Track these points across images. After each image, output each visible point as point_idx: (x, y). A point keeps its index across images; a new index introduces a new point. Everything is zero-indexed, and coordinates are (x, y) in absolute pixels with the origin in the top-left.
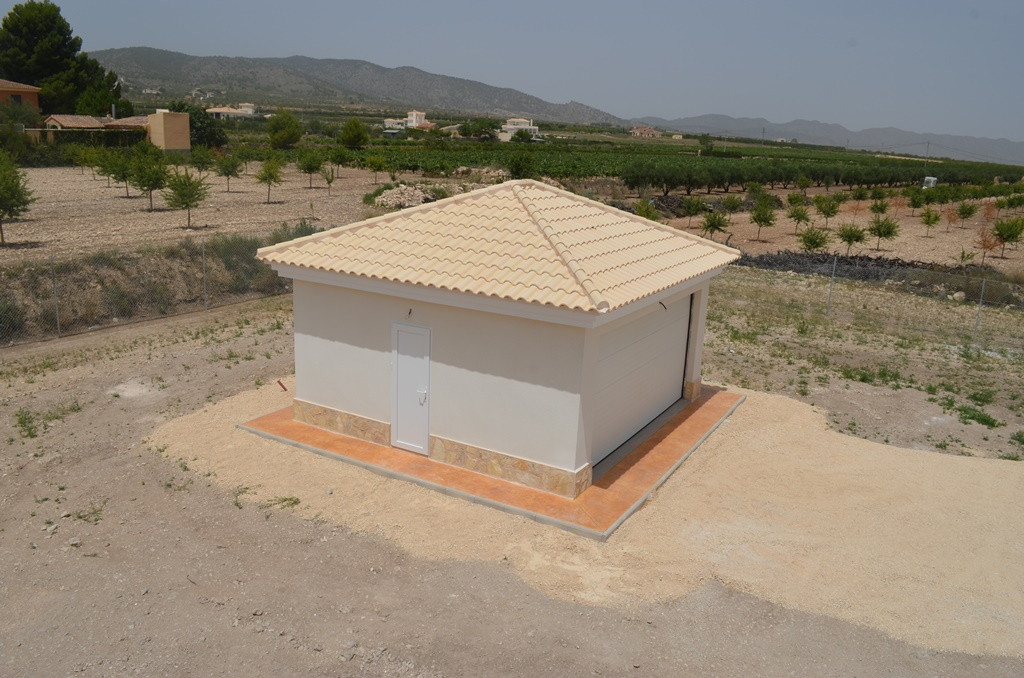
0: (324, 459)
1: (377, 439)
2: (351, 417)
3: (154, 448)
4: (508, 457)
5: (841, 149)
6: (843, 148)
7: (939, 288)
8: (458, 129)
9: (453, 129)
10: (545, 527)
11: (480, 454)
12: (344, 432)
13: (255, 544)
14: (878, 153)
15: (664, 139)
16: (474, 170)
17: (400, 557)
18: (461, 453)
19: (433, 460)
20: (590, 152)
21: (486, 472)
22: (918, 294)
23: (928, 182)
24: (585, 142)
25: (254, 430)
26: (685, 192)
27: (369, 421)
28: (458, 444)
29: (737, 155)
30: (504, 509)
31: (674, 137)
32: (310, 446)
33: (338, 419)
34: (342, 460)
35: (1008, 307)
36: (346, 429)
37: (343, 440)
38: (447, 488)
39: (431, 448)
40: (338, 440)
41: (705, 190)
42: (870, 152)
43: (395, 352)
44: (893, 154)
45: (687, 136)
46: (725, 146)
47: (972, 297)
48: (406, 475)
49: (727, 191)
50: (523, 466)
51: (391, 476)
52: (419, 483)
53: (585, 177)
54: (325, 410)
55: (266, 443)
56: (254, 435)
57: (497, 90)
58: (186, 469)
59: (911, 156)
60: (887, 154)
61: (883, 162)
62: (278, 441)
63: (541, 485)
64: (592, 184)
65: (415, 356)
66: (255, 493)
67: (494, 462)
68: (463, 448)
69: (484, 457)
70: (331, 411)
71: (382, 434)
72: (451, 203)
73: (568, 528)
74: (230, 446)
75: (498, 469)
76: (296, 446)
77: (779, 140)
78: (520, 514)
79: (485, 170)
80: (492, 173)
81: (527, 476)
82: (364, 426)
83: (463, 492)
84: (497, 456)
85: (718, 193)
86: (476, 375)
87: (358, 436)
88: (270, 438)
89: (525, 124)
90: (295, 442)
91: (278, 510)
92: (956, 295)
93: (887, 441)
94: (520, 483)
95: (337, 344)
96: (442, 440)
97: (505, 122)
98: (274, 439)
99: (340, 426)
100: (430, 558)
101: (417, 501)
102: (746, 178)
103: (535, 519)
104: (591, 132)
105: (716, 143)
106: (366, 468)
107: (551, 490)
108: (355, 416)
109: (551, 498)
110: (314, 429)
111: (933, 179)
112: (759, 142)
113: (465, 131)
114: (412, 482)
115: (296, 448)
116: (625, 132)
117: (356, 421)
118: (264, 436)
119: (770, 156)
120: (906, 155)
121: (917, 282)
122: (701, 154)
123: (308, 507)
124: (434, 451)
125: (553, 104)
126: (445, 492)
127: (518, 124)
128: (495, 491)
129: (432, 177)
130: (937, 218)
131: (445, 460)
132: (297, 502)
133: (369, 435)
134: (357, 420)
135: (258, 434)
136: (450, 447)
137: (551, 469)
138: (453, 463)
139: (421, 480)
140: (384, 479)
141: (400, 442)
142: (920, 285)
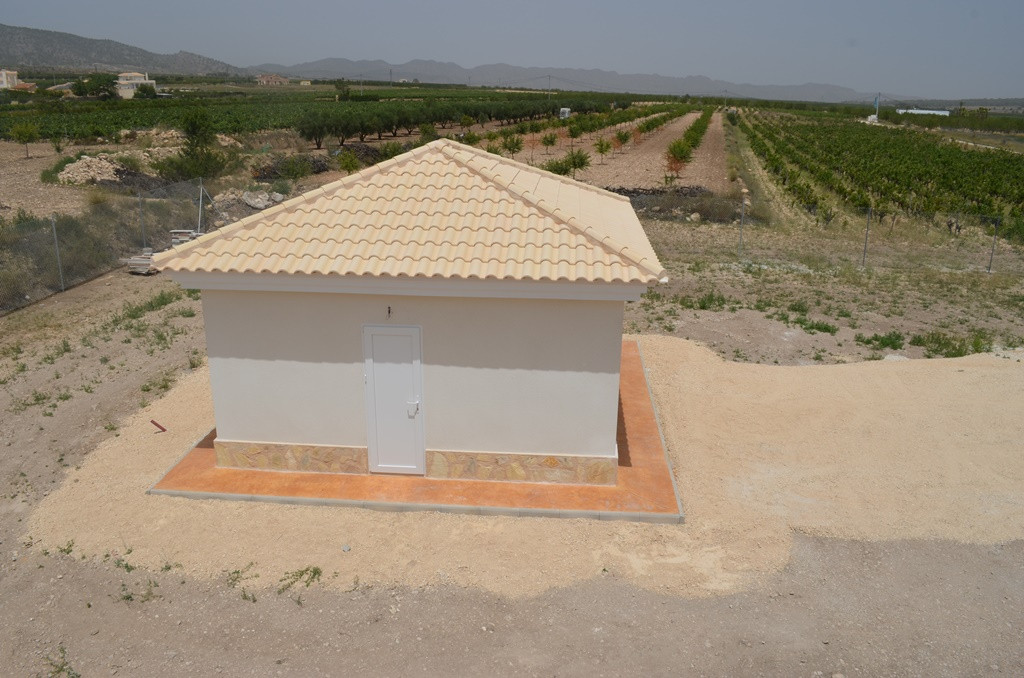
0: (300, 509)
1: (350, 469)
2: (306, 449)
3: (53, 550)
4: (532, 457)
5: (464, 87)
6: (465, 85)
7: (677, 212)
8: (72, 88)
9: (66, 88)
10: (614, 523)
11: (495, 460)
12: (298, 468)
13: (318, 643)
14: (497, 88)
15: (292, 86)
16: (140, 133)
17: (498, 605)
18: (471, 464)
19: (431, 478)
20: (226, 104)
21: (506, 478)
22: (661, 220)
23: (564, 113)
24: (215, 94)
25: (178, 492)
26: (359, 140)
27: (335, 449)
28: (466, 454)
29: (375, 98)
30: (559, 516)
31: (302, 83)
32: (271, 496)
33: (289, 454)
34: (326, 504)
35: (735, 222)
36: (302, 464)
37: (303, 479)
38: (482, 507)
39: (429, 465)
40: (297, 480)
41: (376, 136)
42: (489, 88)
43: (369, 362)
44: (510, 88)
45: (315, 82)
46: (361, 90)
47: (707, 217)
48: (421, 504)
49: (395, 135)
50: (553, 463)
51: (401, 509)
52: (441, 510)
53: (253, 131)
54: (267, 447)
55: (205, 505)
56: (181, 499)
57: (93, 42)
58: (129, 568)
59: (526, 90)
60: (504, 88)
61: (510, 97)
62: (222, 499)
63: (575, 478)
64: (266, 139)
65: (398, 361)
66: (257, 576)
67: (514, 465)
68: (472, 458)
69: (501, 462)
70: (276, 446)
71: (355, 461)
72: (376, 173)
73: (639, 519)
74: (161, 522)
75: (521, 472)
76: (251, 500)
77: (401, 81)
78: (580, 516)
79: (154, 131)
80: (163, 135)
81: (558, 473)
82: (329, 457)
83: (500, 507)
84: (519, 458)
85: (387, 137)
86: (486, 372)
87: (319, 469)
88: (208, 498)
89: (141, 79)
90: (249, 496)
91: (302, 589)
92: (693, 216)
93: (776, 362)
94: (548, 482)
95: (279, 364)
96: (443, 454)
97: (117, 78)
98: (214, 498)
99: (292, 462)
100: (532, 594)
101: (455, 531)
102: (412, 120)
103: (599, 518)
104: (214, 83)
105: (352, 88)
106: (363, 506)
107: (588, 481)
108: (313, 447)
109: (594, 490)
110: (255, 473)
111: (568, 110)
112: (388, 84)
113: (80, 90)
114: (433, 510)
115: (253, 503)
116: (250, 80)
117: (316, 453)
118: (196, 498)
119: (406, 97)
120: (522, 89)
121: (657, 208)
122: (339, 99)
123: (336, 574)
124: (433, 468)
125: (160, 55)
126: (479, 513)
127: (131, 78)
128: (534, 497)
129: (88, 144)
130: (608, 146)
131: (449, 475)
132: (317, 572)
133: (336, 466)
134: (316, 451)
135: (184, 496)
136: (453, 459)
137: (588, 459)
138: (460, 476)
139: (443, 506)
140: (394, 515)
141: (382, 466)
142: (660, 211)
